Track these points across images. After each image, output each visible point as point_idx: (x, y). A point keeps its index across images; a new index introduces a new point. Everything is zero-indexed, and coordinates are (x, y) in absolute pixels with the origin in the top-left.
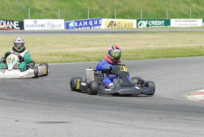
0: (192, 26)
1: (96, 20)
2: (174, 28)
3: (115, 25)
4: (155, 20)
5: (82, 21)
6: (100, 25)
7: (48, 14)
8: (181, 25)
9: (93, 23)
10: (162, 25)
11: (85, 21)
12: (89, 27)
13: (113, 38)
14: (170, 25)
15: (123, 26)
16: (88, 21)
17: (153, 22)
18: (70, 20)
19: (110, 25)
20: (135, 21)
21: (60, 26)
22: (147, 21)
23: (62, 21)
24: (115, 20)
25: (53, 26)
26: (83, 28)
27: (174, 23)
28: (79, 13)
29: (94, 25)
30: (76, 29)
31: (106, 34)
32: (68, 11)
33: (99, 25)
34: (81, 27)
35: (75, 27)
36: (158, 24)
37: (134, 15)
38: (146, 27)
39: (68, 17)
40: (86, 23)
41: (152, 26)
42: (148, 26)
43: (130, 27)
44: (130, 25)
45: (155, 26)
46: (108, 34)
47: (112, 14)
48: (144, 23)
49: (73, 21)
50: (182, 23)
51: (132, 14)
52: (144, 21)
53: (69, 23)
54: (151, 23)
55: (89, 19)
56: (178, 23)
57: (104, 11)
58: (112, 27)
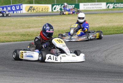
0: (98, 9)
1: (18, 5)
3: (34, 9)
5: (6, 7)
6: (22, 10)
8: (88, 8)
9: (16, 8)
11: (9, 6)
14: (79, 8)
15: (40, 10)
16: (11, 7)
19: (29, 9)
22: (60, 5)
27: (82, 6)
29: (16, 10)
33: (20, 9)
38: (59, 10)
40: (9, 9)
42: (61, 9)
43: (46, 11)
50: (89, 6)
55: (12, 5)
56: (86, 7)
58: (31, 11)
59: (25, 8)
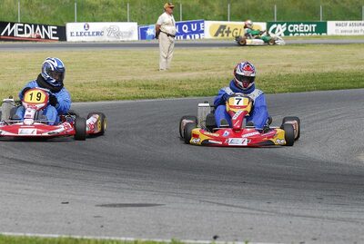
1: (194, 23)
2: (333, 37)
3: (228, 32)
4: (299, 24)
6: (203, 32)
7: (109, 13)
8: (345, 31)
9: (190, 29)
10: (312, 32)
12: (182, 37)
14: (326, 32)
16: (181, 25)
17: (296, 27)
18: (149, 24)
19: (219, 32)
20: (263, 25)
21: (130, 34)
22: (285, 24)
24: (229, 24)
25: (118, 35)
27: (332, 27)
29: (191, 32)
31: (214, 48)
32: (144, 7)
33: (199, 31)
37: (262, 13)
38: (283, 35)
39: (145, 17)
41: (293, 33)
42: (287, 33)
45: (299, 33)
46: (218, 48)
47: (223, 13)
48: (281, 29)
50: (348, 28)
51: (258, 12)
52: (279, 25)
53: (146, 29)
54: (292, 28)
55: (181, 22)
56: (340, 28)
57: (208, 7)
58: (223, 35)
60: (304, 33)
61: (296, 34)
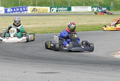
0: (85, 11)
1: (24, 7)
3: (36, 10)
4: (61, 7)
5: (15, 8)
6: (27, 10)
8: (78, 10)
9: (23, 9)
10: (66, 11)
11: (18, 8)
12: (20, 12)
13: (40, 19)
14: (71, 10)
15: (41, 11)
16: (19, 8)
18: (7, 7)
19: (33, 10)
20: (49, 8)
21: (1, 11)
22: (57, 8)
23: (3, 8)
24: (36, 7)
26: (16, 13)
27: (73, 9)
28: (13, 3)
29: (23, 10)
30: (12, 13)
31: (34, 16)
32: (5, 1)
33: (26, 10)
34: (15, 12)
35: (11, 12)
36: (64, 10)
37: (47, 4)
38: (56, 11)
39: (6, 5)
40: (18, 9)
41: (59, 11)
42: (57, 11)
43: (46, 12)
44: (46, 10)
45: (62, 11)
46: (36, 16)
47: (34, 3)
48: (55, 9)
49: (10, 8)
50: (79, 9)
51: (46, 3)
52: (54, 8)
53: (7, 9)
54: (59, 9)
55: (20, 7)
56: (76, 9)
57: (28, 1)
58: (34, 12)
59: (30, 9)
60: (63, 11)
61: (60, 11)
